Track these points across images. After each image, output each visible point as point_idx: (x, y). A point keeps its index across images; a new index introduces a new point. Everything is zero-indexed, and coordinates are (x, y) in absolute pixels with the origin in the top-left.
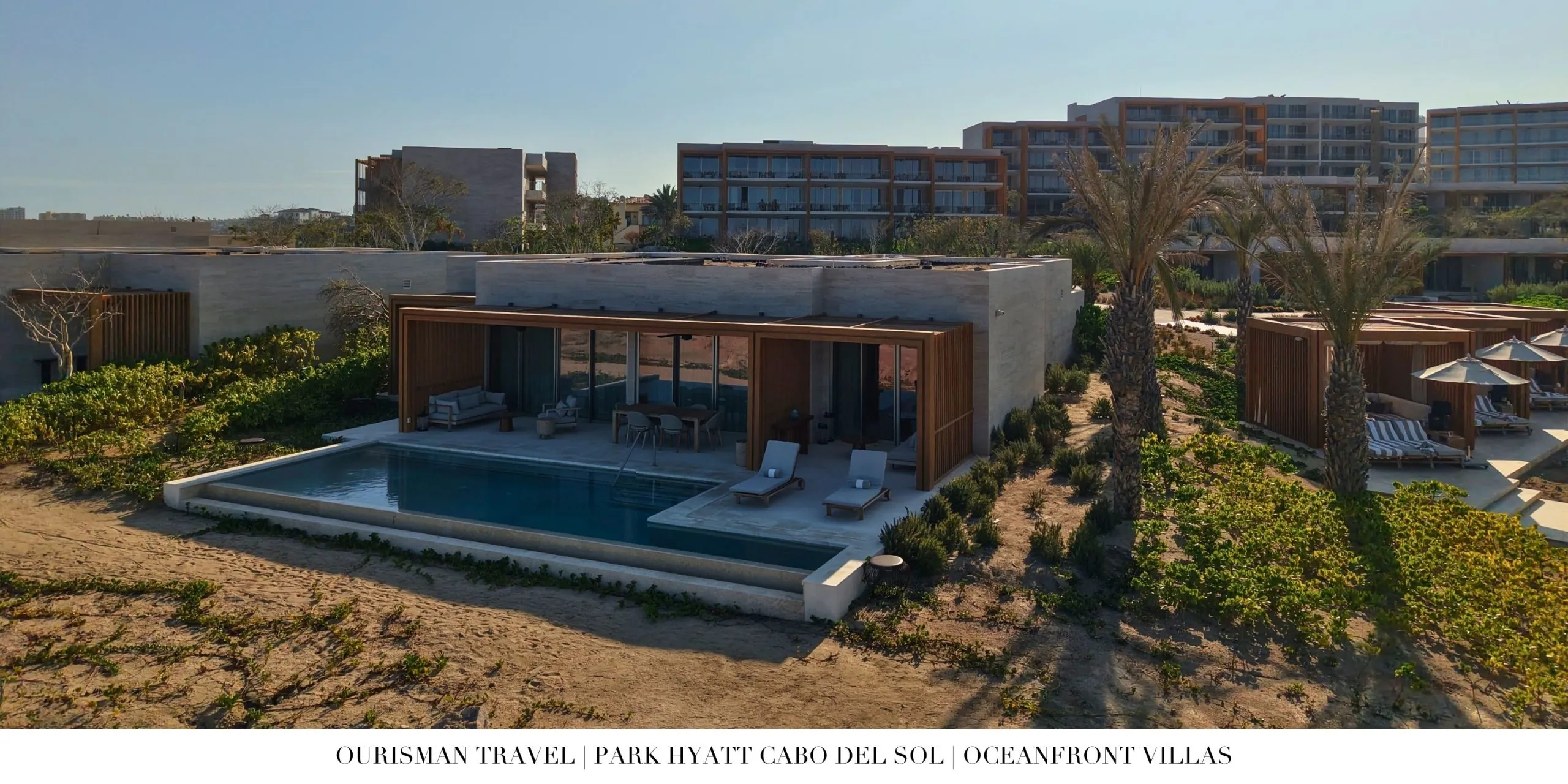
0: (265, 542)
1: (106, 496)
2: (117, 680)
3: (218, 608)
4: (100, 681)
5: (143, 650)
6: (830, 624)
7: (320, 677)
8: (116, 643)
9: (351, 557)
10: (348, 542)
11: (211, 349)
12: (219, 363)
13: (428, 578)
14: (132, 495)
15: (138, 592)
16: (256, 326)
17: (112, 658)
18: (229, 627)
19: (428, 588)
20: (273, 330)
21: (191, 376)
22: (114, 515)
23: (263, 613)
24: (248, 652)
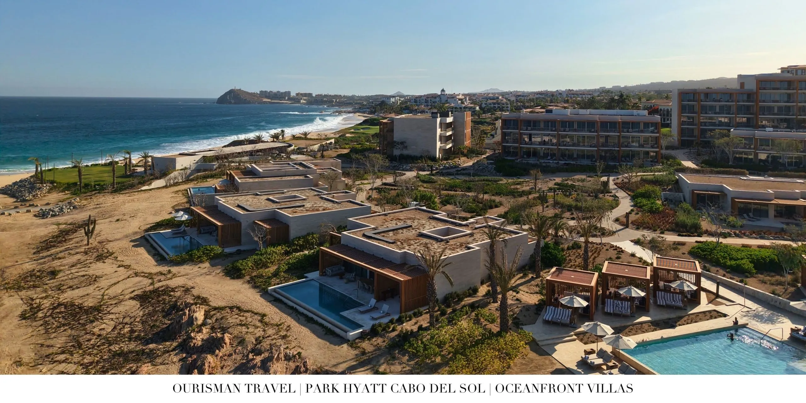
0: (280, 305)
1: (259, 288)
2: (249, 330)
3: (266, 319)
4: (246, 330)
5: (253, 325)
6: (349, 341)
7: (273, 335)
8: (250, 324)
9: (291, 311)
10: (292, 308)
11: (293, 240)
12: (294, 244)
13: (299, 319)
14: (264, 289)
15: (256, 314)
16: (304, 233)
17: (249, 326)
18: (266, 324)
19: (298, 321)
20: (308, 234)
21: (287, 248)
22: (259, 294)
23: (272, 322)
24: (266, 328)
